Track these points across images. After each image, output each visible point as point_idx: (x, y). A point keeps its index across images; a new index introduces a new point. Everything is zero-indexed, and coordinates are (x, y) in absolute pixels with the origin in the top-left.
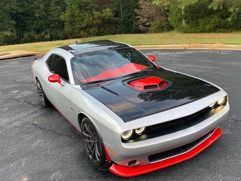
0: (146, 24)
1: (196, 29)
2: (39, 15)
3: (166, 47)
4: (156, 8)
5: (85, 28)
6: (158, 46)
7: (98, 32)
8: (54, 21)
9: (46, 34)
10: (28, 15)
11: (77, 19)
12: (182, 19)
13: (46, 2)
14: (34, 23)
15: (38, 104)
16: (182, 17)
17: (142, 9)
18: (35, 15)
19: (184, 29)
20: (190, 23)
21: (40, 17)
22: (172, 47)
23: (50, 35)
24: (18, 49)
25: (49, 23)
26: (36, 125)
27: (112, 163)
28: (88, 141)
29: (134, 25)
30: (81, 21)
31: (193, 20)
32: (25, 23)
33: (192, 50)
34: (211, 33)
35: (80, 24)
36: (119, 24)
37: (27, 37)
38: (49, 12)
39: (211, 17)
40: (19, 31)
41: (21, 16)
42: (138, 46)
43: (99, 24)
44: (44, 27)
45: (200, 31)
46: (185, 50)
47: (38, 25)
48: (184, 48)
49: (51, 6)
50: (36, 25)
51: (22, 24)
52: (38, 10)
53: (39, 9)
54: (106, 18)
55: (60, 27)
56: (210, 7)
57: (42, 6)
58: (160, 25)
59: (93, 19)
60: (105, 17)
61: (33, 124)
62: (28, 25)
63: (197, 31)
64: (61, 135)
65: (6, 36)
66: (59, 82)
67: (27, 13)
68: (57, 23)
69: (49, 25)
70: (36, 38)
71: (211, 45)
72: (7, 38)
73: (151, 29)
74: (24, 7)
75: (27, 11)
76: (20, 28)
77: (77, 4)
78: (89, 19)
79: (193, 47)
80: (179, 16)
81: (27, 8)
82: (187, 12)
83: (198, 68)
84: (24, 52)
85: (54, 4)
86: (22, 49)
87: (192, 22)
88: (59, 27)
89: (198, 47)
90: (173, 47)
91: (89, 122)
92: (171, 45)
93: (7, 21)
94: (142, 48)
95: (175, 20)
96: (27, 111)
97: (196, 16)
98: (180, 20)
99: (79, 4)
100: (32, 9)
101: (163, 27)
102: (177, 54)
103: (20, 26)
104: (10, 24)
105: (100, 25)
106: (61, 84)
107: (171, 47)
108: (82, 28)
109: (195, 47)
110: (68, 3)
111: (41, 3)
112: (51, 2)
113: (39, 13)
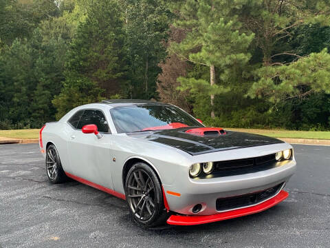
8: (39, 109)
10: (3, 99)
12: (211, 111)
13: (30, 84)
14: (9, 110)
16: (211, 108)
17: (160, 98)
18: (12, 100)
19: (214, 122)
21: (19, 102)
26: (49, 197)
34: (247, 128)
38: (33, 97)
39: (247, 110)
47: (15, 112)
50: (12, 112)
52: (18, 93)
56: (246, 96)
61: (45, 197)
66: (96, 133)
67: (2, 96)
68: (42, 112)
69: (30, 113)
75: (2, 94)
77: (77, 87)
80: (207, 107)
81: (3, 90)
82: (217, 103)
85: (42, 87)
87: (223, 115)
97: (228, 107)
98: (209, 113)
99: (80, 87)
100: (9, 93)
106: (98, 136)
110: (65, 84)
112: (36, 85)
113: (18, 98)
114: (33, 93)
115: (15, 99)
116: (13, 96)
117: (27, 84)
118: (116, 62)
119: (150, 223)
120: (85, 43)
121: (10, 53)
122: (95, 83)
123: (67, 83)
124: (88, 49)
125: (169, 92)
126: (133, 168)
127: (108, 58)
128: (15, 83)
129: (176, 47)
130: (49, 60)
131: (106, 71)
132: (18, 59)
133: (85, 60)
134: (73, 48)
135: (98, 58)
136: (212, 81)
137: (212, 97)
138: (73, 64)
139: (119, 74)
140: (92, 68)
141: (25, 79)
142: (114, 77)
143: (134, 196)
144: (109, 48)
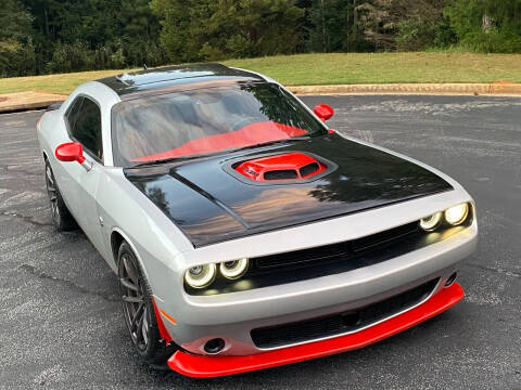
0: (386, 26)
3: (424, 90)
5: (216, 35)
6: (402, 86)
7: (251, 48)
8: (138, 15)
9: (114, 50)
11: (192, 11)
15: (47, 221)
16: (482, 6)
19: (484, 41)
20: (505, 24)
22: (440, 91)
23: (125, 54)
24: (30, 88)
25: (124, 20)
26: (32, 268)
27: (175, 347)
28: (130, 299)
29: (354, 27)
30: (204, 17)
31: (512, 15)
32: (59, 20)
33: (492, 99)
35: (201, 25)
36: (313, 26)
37: (61, 59)
40: (40, 41)
42: (346, 86)
43: (253, 25)
44: (109, 31)
46: (476, 98)
48: (472, 94)
51: (51, 23)
54: (273, 9)
55: (152, 34)
58: (424, 29)
59: (238, 10)
60: (270, 5)
61: (25, 266)
62: (68, 25)
64: (84, 292)
65: (7, 54)
66: (81, 162)
68: (144, 20)
69: (122, 25)
70: (89, 60)
72: (7, 60)
73: (397, 39)
76: (45, 32)
78: (226, 11)
79: (498, 92)
80: (472, 4)
83: (484, 146)
84: (43, 95)
86: (40, 88)
87: (509, 21)
88: (149, 31)
89: (512, 92)
90: (445, 90)
91: (129, 253)
92: (437, 86)
93: (11, 15)
94: (358, 91)
95: (464, 16)
96: (18, 236)
98: (476, 17)
101: (432, 35)
102: (446, 110)
103: (47, 28)
104: (17, 21)
105: (258, 29)
106: (85, 166)
107: (437, 90)
108: (205, 34)
109: (504, 92)
119: (149, 357)
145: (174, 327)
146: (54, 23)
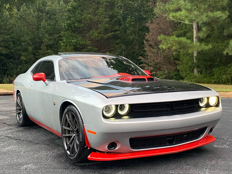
1: (209, 79)
2: (25, 59)
4: (164, 55)
10: (13, 58)
12: (194, 68)
13: (35, 44)
14: (18, 67)
16: (193, 65)
17: (147, 56)
18: (20, 59)
19: (195, 78)
20: (203, 72)
21: (26, 61)
26: (10, 137)
31: (206, 69)
32: (7, 67)
34: (228, 84)
38: (38, 55)
39: (228, 67)
41: (4, 58)
45: (215, 82)
47: (22, 69)
49: (41, 49)
50: (20, 69)
51: (2, 68)
52: (25, 52)
53: (27, 51)
56: (225, 53)
57: (30, 48)
58: (168, 75)
61: (7, 136)
62: (11, 69)
63: (211, 82)
64: (38, 144)
66: (44, 81)
67: (11, 55)
71: (225, 93)
74: (9, 48)
75: (12, 53)
77: (72, 46)
80: (190, 64)
81: (13, 49)
82: (199, 59)
85: (46, 47)
87: (205, 71)
97: (210, 64)
98: (191, 69)
99: (75, 46)
100: (17, 52)
110: (62, 44)
111: (30, 45)
112: (41, 45)
113: (25, 56)
114: (38, 52)
115: (23, 58)
116: (21, 55)
117: (33, 44)
118: (107, 23)
119: (76, 159)
120: (79, 6)
121: (19, 17)
122: (88, 42)
123: (64, 43)
124: (82, 11)
125: (155, 51)
126: (66, 110)
127: (100, 20)
128: (23, 44)
129: (162, 7)
130: (52, 22)
131: (98, 31)
132: (26, 21)
133: (80, 22)
134: (69, 11)
135: (91, 19)
136: (194, 39)
137: (195, 55)
138: (69, 25)
139: (110, 34)
140: (85, 28)
141: (31, 40)
142: (105, 36)
143: (67, 135)
144: (101, 10)
145: (93, 140)
146: (4, 68)
